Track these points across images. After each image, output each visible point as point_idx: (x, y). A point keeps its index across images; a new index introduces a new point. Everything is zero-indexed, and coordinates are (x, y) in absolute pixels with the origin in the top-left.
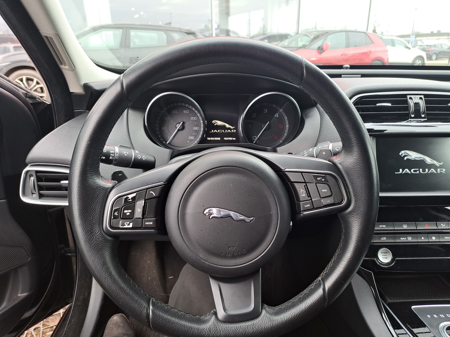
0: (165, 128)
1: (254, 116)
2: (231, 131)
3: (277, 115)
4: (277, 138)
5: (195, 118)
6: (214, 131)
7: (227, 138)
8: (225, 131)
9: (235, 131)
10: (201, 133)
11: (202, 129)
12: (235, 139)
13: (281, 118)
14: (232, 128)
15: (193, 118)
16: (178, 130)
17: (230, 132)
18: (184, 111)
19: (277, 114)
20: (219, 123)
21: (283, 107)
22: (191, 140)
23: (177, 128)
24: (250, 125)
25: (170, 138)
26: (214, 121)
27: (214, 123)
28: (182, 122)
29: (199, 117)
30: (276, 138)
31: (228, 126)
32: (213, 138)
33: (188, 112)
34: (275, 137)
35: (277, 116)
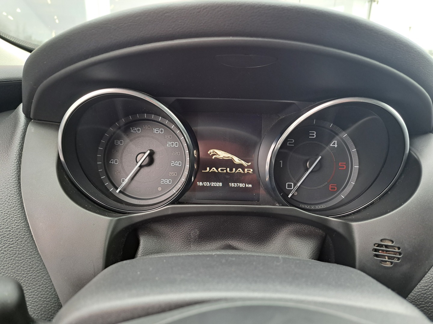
0: (116, 162)
1: (289, 144)
2: (244, 171)
3: (334, 144)
4: (334, 189)
5: (175, 144)
6: (210, 169)
7: (236, 184)
8: (231, 170)
9: (252, 170)
10: (186, 173)
11: (188, 166)
12: (250, 186)
13: (342, 151)
14: (246, 166)
15: (171, 143)
16: (141, 167)
17: (242, 172)
18: (155, 130)
19: (336, 141)
20: (222, 154)
21: (350, 130)
22: (164, 187)
23: (137, 162)
24: (281, 161)
25: (123, 181)
26: (212, 151)
27: (212, 153)
28: (149, 152)
29: (183, 143)
30: (332, 188)
31: (238, 161)
32: (208, 183)
33: (162, 131)
34: (330, 187)
35: (336, 146)
